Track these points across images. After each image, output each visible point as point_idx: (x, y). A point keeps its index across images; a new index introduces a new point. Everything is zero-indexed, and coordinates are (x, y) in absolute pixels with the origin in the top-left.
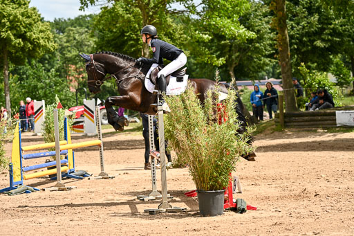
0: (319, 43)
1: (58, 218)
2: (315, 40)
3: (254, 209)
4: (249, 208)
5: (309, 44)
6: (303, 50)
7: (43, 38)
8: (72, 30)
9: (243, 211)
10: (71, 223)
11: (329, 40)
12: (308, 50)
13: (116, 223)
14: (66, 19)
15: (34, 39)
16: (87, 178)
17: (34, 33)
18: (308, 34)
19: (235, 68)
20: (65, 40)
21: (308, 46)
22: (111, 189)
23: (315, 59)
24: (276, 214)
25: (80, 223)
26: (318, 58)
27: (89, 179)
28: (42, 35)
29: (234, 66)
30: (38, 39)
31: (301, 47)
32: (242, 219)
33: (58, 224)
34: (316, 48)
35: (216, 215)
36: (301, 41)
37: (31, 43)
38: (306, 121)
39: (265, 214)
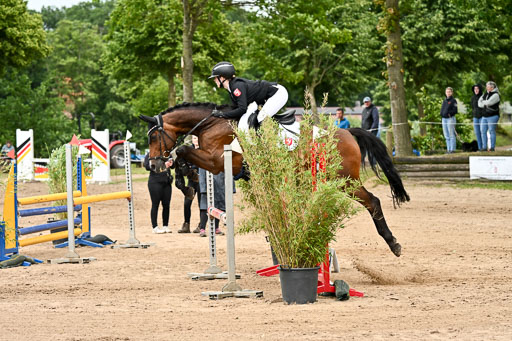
0: (442, 55)
1: (78, 303)
2: (435, 50)
3: (360, 295)
4: (354, 294)
5: (426, 54)
6: (418, 65)
7: (31, 37)
8: (68, 24)
9: (344, 297)
10: (98, 309)
11: (458, 51)
12: (426, 65)
13: (164, 310)
14: (60, 8)
15: (18, 38)
16: (108, 246)
17: (18, 29)
18: (426, 41)
19: (315, 89)
20: (57, 40)
21: (425, 57)
22: (148, 262)
23: (436, 78)
24: (392, 303)
25: (112, 309)
26: (440, 76)
27: (112, 247)
28: (29, 32)
29: (314, 85)
30: (24, 37)
31: (415, 60)
32: (344, 310)
33: (79, 310)
34: (437, 62)
35: (305, 303)
36: (415, 51)
37: (13, 44)
38: (426, 170)
39: (376, 303)
